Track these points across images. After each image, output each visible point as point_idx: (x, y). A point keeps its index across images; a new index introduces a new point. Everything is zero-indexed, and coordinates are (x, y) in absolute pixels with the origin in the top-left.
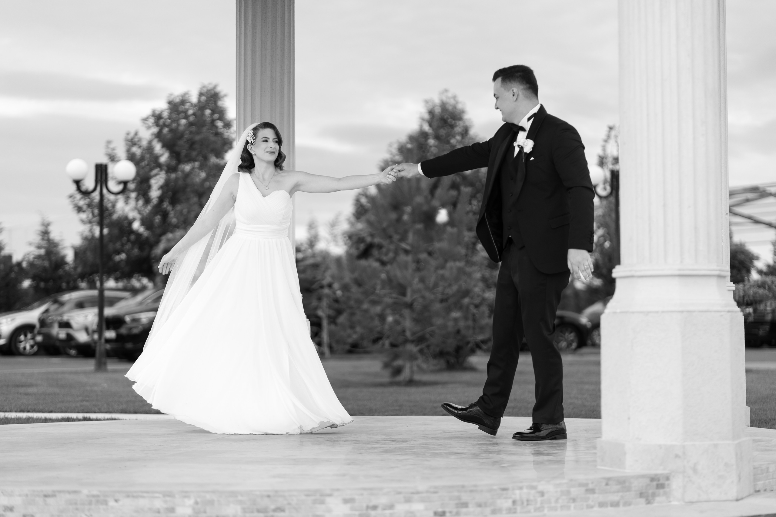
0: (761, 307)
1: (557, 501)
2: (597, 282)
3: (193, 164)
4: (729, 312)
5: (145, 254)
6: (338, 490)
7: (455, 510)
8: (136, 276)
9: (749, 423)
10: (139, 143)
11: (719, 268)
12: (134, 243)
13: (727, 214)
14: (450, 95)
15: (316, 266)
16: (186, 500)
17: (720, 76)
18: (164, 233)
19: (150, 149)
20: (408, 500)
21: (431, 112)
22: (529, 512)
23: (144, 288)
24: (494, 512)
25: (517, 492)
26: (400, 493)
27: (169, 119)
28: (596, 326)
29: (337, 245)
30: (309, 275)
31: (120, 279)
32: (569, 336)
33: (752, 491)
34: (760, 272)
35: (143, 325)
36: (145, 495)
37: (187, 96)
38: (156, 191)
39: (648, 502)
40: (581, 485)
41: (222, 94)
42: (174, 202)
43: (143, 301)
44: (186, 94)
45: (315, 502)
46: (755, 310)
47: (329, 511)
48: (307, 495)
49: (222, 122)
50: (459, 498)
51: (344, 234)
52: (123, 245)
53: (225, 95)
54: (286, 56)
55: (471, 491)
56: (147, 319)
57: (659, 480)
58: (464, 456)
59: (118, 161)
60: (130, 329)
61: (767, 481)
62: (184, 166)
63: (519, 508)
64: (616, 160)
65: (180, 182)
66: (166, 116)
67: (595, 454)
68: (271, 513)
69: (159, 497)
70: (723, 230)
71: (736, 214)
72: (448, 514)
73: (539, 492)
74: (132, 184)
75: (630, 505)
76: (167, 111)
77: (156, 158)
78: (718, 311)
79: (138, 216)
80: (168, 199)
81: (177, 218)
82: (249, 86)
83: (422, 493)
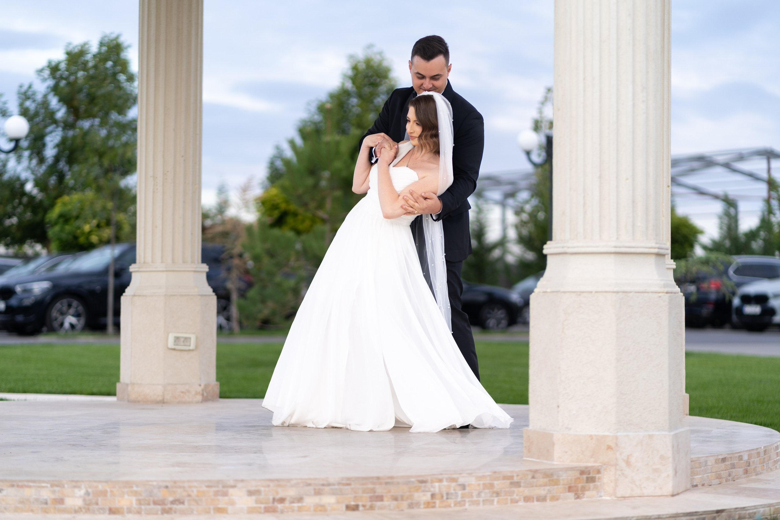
0: (705, 285)
1: (479, 495)
2: (530, 256)
3: (92, 120)
4: (667, 293)
5: (39, 217)
6: (242, 481)
7: (368, 504)
8: (28, 242)
9: (687, 411)
10: (33, 97)
11: (657, 246)
12: (26, 206)
13: (668, 186)
14: (375, 50)
15: (225, 234)
16: (76, 490)
17: (664, 37)
18: (59, 195)
19: (45, 104)
20: (318, 493)
21: (355, 68)
22: (449, 506)
23: (36, 256)
24: (411, 506)
25: (437, 484)
26: (309, 485)
27: (67, 71)
28: (527, 304)
29: (248, 211)
30: (217, 244)
31: (10, 245)
32: (499, 313)
33: (689, 486)
34: (705, 248)
35: (35, 296)
36: (31, 484)
37: (87, 46)
38: (51, 149)
39: (577, 497)
40: (505, 478)
41: (125, 44)
42: (71, 161)
43: (36, 269)
44: (85, 44)
45: (216, 494)
46: (698, 289)
47: (232, 503)
48: (208, 487)
49: (124, 76)
50: (373, 490)
51: (257, 200)
52: (14, 208)
53: (129, 46)
55: (387, 483)
56: (40, 289)
57: (589, 474)
59: (10, 116)
60: (22, 300)
61: (705, 475)
62: (83, 122)
63: (438, 502)
64: (551, 125)
65: (78, 141)
66: (63, 68)
67: (522, 443)
68: (169, 506)
69: (46, 487)
70: (663, 204)
71: (680, 185)
72: (361, 508)
73: (460, 485)
74: (25, 141)
75: (557, 499)
76: (65, 62)
77: (51, 115)
78: (656, 292)
79: (31, 177)
80: (64, 158)
81: (75, 180)
82: (153, 38)
83: (334, 485)
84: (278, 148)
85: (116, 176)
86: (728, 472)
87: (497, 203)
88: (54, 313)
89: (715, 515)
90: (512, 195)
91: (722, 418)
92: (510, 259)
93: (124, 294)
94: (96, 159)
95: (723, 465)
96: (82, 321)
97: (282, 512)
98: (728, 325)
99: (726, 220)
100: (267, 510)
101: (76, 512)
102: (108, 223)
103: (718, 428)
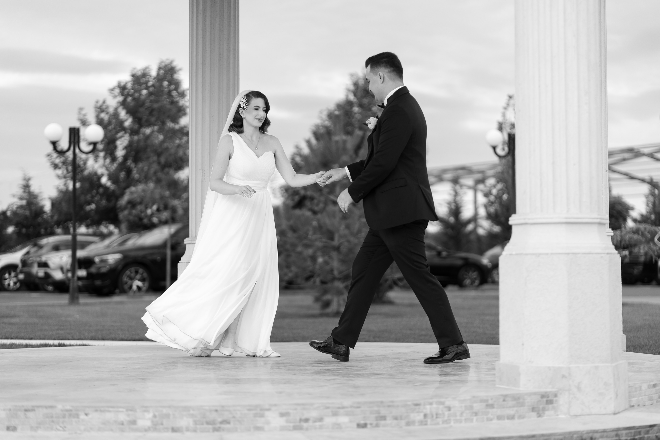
0: (636, 250)
1: (461, 414)
2: (497, 229)
3: (152, 128)
4: (608, 254)
5: (112, 204)
6: (275, 405)
7: (375, 423)
8: (104, 223)
9: (625, 349)
10: (106, 110)
11: (599, 217)
12: (102, 195)
13: (607, 171)
16: (146, 414)
17: (601, 54)
18: (128, 187)
19: (116, 115)
20: (335, 414)
21: (356, 84)
22: (438, 424)
23: (110, 234)
24: (408, 424)
25: (428, 407)
26: (328, 408)
27: (133, 89)
28: (496, 266)
29: (275, 197)
31: (90, 226)
32: (473, 274)
33: (627, 406)
34: (635, 220)
35: (110, 265)
36: (111, 409)
37: (148, 70)
38: (121, 151)
39: (539, 416)
40: (482, 401)
41: (178, 68)
42: (136, 160)
43: (110, 244)
44: (146, 68)
45: (256, 415)
46: (630, 253)
47: (268, 423)
48: (249, 410)
49: (177, 92)
50: (378, 412)
51: (281, 187)
52: (93, 197)
53: (180, 69)
54: (232, 35)
55: (389, 406)
56: (113, 259)
57: (548, 397)
58: (383, 376)
59: (89, 125)
60: (99, 268)
61: (640, 398)
62: (145, 129)
63: (429, 421)
64: (513, 126)
65: (142, 144)
66: (130, 87)
67: (495, 374)
68: (218, 425)
69: (122, 412)
70: (603, 185)
71: (614, 171)
72: (369, 426)
73: (446, 407)
74: (100, 144)
75: (523, 418)
76: (131, 82)
77: (121, 123)
78: (599, 254)
79: (106, 172)
80: (131, 158)
81: (139, 174)
82: (200, 61)
83: (347, 408)
84: (297, 147)
85: (171, 171)
86: (658, 395)
87: (470, 188)
88: (125, 279)
89: (648, 429)
90: (482, 181)
91: (652, 353)
92: (481, 231)
93: (180, 261)
94: (155, 158)
95: (654, 390)
96: (147, 284)
97: (307, 429)
98: (654, 282)
99: (651, 199)
100: (296, 428)
101: (146, 430)
102: (166, 207)
103: (649, 361)
